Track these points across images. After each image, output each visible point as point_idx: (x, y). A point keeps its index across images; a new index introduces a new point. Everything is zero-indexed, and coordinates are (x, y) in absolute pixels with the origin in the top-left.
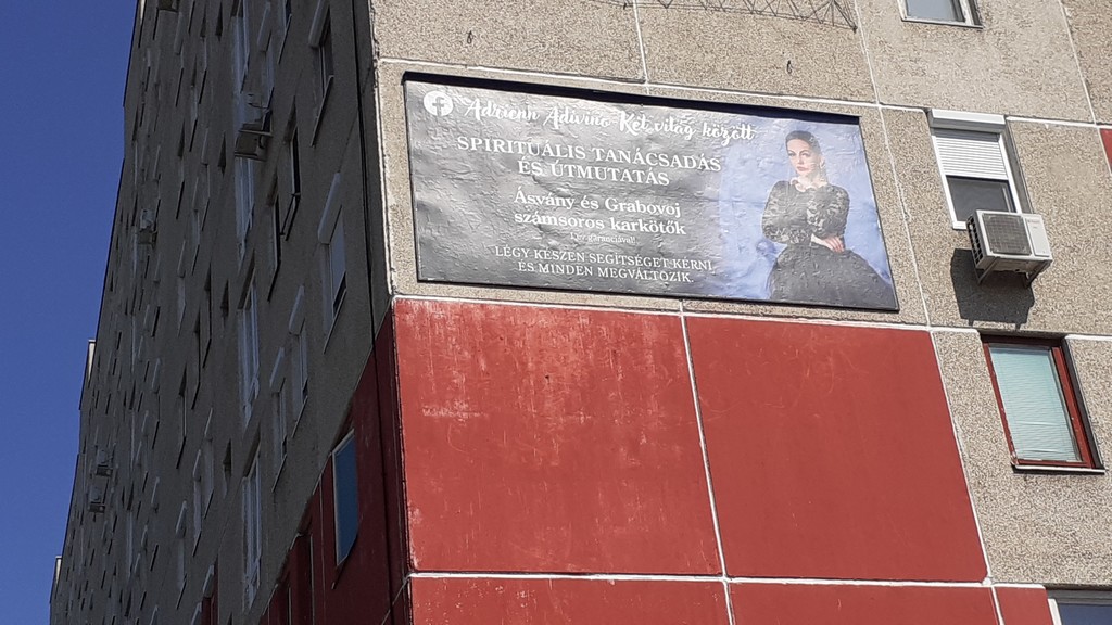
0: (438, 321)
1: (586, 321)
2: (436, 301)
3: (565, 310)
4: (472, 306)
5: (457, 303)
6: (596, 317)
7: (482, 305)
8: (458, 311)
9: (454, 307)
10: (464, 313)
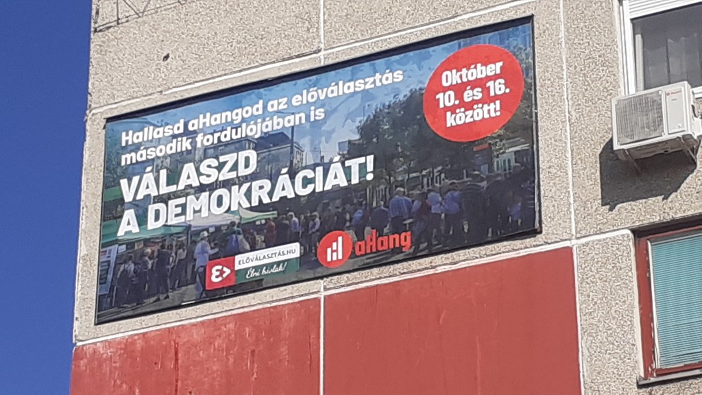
0: (106, 360)
1: (231, 326)
2: (106, 341)
3: (215, 319)
4: (136, 337)
5: (123, 338)
6: (242, 318)
7: (144, 334)
8: (123, 346)
9: (119, 343)
10: (127, 347)
